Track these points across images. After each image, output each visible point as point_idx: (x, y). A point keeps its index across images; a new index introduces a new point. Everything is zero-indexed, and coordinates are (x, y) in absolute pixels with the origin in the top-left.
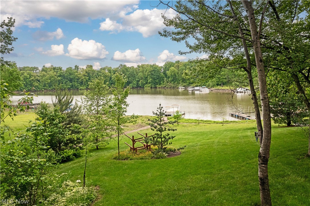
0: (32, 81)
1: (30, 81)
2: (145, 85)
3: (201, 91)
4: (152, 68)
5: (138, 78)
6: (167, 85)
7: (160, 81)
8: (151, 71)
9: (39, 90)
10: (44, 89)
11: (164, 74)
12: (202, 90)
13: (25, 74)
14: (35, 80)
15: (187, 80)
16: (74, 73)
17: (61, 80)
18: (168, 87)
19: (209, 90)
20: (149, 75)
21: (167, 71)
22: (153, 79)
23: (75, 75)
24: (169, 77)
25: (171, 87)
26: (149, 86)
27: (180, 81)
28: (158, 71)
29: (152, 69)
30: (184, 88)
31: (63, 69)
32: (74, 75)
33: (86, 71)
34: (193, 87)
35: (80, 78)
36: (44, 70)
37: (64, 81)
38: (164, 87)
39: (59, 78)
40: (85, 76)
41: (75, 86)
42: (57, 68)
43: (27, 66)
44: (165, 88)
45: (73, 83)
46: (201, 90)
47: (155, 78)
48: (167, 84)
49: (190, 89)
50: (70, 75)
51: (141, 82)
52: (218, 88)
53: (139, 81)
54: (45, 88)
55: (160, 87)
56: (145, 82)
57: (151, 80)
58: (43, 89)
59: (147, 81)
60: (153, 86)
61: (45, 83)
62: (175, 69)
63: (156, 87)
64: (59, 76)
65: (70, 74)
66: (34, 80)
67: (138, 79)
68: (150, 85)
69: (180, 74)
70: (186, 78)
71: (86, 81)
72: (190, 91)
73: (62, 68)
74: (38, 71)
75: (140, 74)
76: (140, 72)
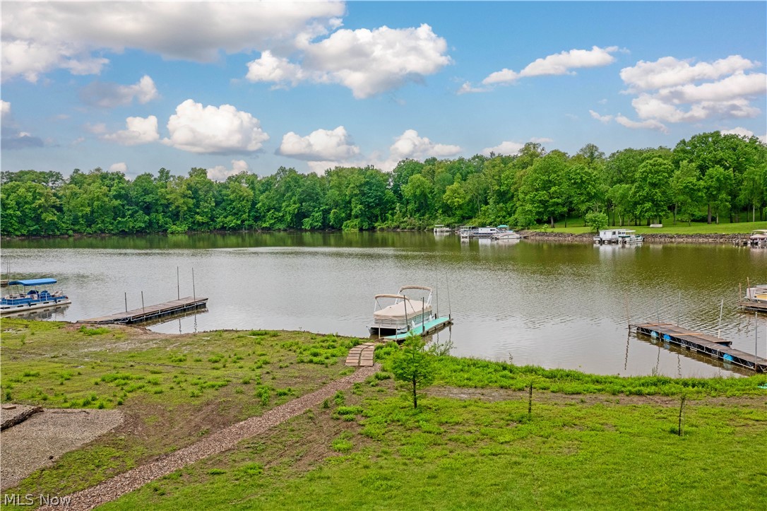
0: (40, 210)
1: (35, 210)
2: (345, 223)
3: (497, 239)
4: (363, 176)
5: (327, 205)
6: (403, 222)
7: (383, 212)
8: (361, 185)
9: (58, 233)
10: (74, 231)
11: (395, 192)
12: (500, 235)
13: (22, 191)
14: (47, 205)
15: (456, 209)
16: (157, 188)
17: (121, 207)
18: (405, 228)
19: (518, 236)
20: (356, 195)
21: (404, 186)
22: (365, 205)
23: (159, 194)
24: (407, 200)
25: (413, 228)
26: (356, 225)
27: (436, 211)
28: (380, 186)
29: (363, 181)
30: (447, 231)
31: (127, 178)
32: (157, 194)
33: (189, 184)
34: (473, 228)
35: (172, 203)
36: (77, 179)
37: (128, 210)
38: (394, 228)
39: (117, 203)
40: (184, 196)
41: (158, 223)
42: (109, 176)
43: (30, 169)
44: (398, 230)
45: (153, 215)
46: (495, 235)
47: (371, 203)
48: (402, 220)
49: (464, 234)
50: (145, 195)
51: (335, 213)
52: (543, 231)
53: (326, 212)
54: (77, 228)
55: (384, 226)
56: (344, 215)
57: (361, 209)
58: (70, 232)
59: (351, 210)
60: (366, 225)
61: (77, 215)
62: (424, 179)
63: (374, 228)
64: (116, 197)
65: (146, 192)
66: (44, 206)
67: (327, 207)
68: (356, 221)
69: (439, 193)
70: (454, 202)
71: (189, 211)
72: (466, 237)
73: (123, 175)
74: (59, 183)
75: (333, 194)
76: (331, 188)
